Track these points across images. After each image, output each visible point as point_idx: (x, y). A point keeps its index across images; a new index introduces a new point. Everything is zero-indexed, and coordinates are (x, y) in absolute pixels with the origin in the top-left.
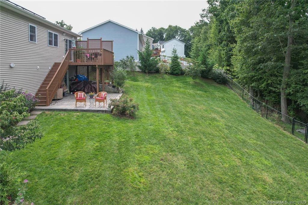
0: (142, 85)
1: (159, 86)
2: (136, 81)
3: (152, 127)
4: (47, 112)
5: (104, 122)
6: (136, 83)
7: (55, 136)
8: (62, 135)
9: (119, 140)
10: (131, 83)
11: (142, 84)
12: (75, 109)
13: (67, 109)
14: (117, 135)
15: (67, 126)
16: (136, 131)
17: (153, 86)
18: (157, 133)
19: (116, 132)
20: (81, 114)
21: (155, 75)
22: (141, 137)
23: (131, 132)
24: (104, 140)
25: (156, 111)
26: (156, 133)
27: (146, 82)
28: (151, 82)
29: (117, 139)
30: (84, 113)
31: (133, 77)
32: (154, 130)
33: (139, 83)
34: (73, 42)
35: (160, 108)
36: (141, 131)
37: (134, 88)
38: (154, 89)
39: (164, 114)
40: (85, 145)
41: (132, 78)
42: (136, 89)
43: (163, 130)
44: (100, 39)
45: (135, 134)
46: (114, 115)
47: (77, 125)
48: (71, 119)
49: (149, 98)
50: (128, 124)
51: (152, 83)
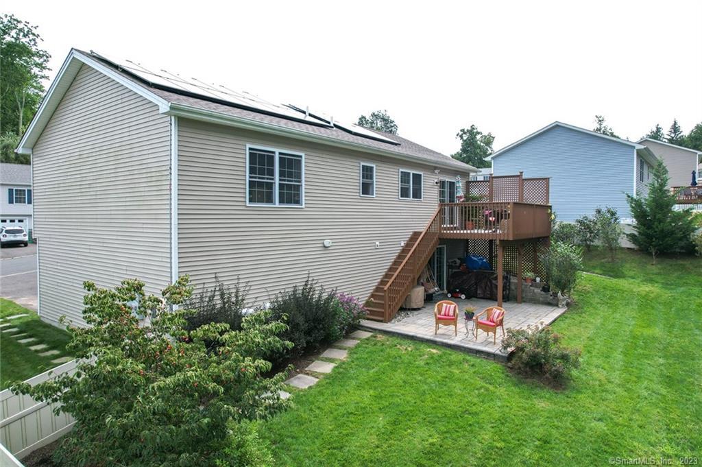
0: (632, 291)
1: (690, 295)
2: (616, 276)
3: (601, 426)
4: (380, 337)
5: (480, 383)
6: (614, 281)
7: (367, 396)
8: (378, 397)
9: (490, 441)
10: (598, 283)
11: (632, 286)
12: (432, 338)
13: (416, 337)
14: (493, 427)
15: (399, 376)
16: (546, 427)
17: (667, 295)
18: (609, 451)
19: (494, 419)
20: (439, 353)
21: (682, 263)
22: (552, 449)
23: (534, 426)
24: (457, 431)
25: (639, 378)
26: (605, 448)
27: (646, 281)
28: (663, 283)
29: (486, 437)
30: (448, 351)
31: (607, 265)
32: (604, 439)
33: (623, 283)
34: (457, 185)
35: (662, 368)
36: (561, 431)
37: (604, 296)
38: (668, 304)
39: (664, 391)
40: (410, 435)
41: (605, 267)
42: (611, 298)
43: (636, 444)
44: (519, 174)
45: (539, 436)
46: (511, 368)
47: (419, 378)
48: (415, 361)
49: (638, 332)
50: (536, 401)
51: (666, 285)
